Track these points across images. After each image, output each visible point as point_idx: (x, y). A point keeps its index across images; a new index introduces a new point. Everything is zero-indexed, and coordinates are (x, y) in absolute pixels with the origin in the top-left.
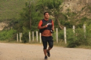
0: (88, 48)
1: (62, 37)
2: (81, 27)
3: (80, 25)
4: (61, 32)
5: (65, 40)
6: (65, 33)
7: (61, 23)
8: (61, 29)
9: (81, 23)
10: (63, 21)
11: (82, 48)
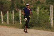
0: (40, 29)
1: (17, 19)
2: (35, 10)
3: (34, 8)
4: (17, 14)
5: (21, 22)
6: (20, 15)
7: (17, 6)
8: (17, 12)
9: (35, 7)
10: (19, 4)
11: (34, 29)
